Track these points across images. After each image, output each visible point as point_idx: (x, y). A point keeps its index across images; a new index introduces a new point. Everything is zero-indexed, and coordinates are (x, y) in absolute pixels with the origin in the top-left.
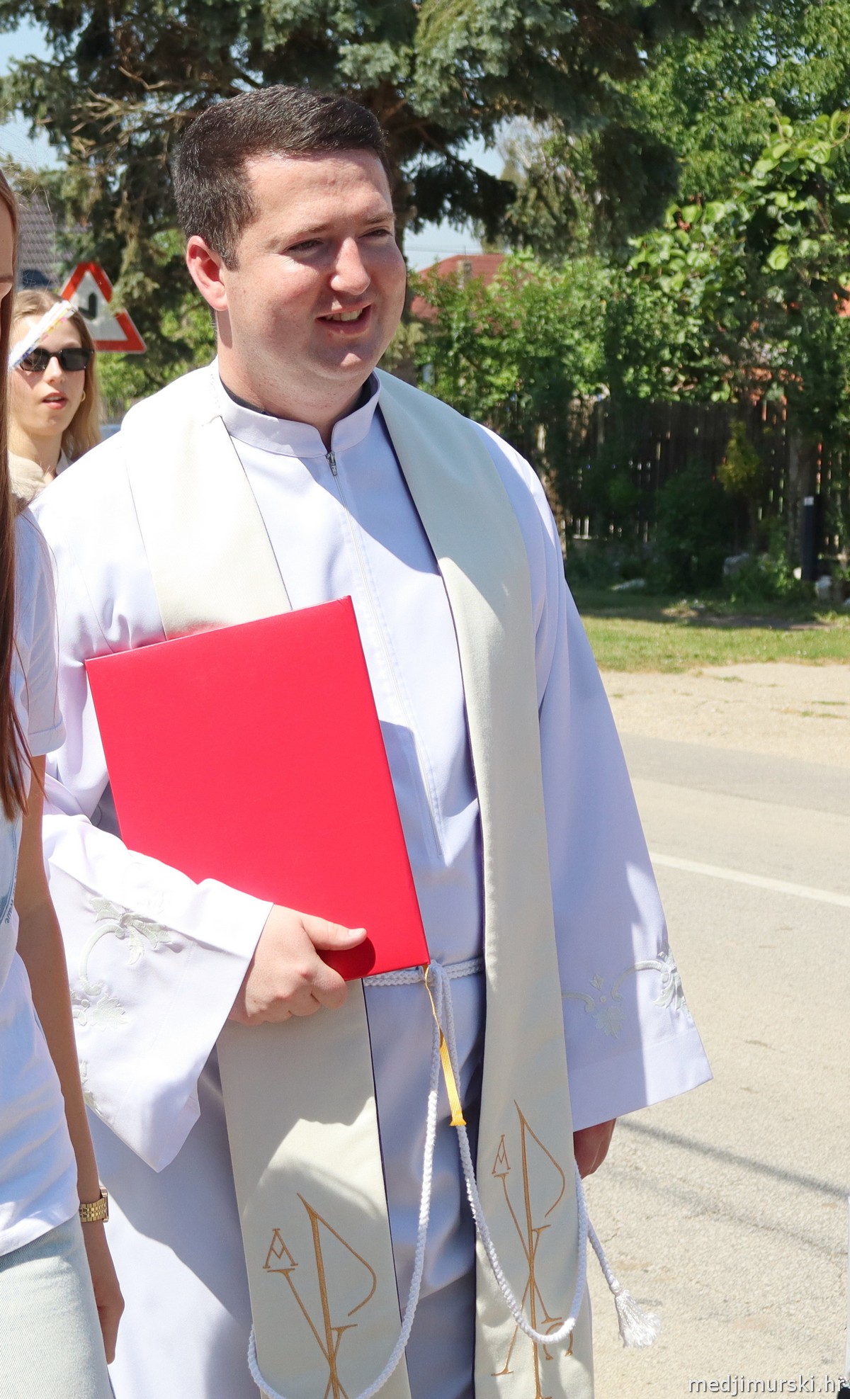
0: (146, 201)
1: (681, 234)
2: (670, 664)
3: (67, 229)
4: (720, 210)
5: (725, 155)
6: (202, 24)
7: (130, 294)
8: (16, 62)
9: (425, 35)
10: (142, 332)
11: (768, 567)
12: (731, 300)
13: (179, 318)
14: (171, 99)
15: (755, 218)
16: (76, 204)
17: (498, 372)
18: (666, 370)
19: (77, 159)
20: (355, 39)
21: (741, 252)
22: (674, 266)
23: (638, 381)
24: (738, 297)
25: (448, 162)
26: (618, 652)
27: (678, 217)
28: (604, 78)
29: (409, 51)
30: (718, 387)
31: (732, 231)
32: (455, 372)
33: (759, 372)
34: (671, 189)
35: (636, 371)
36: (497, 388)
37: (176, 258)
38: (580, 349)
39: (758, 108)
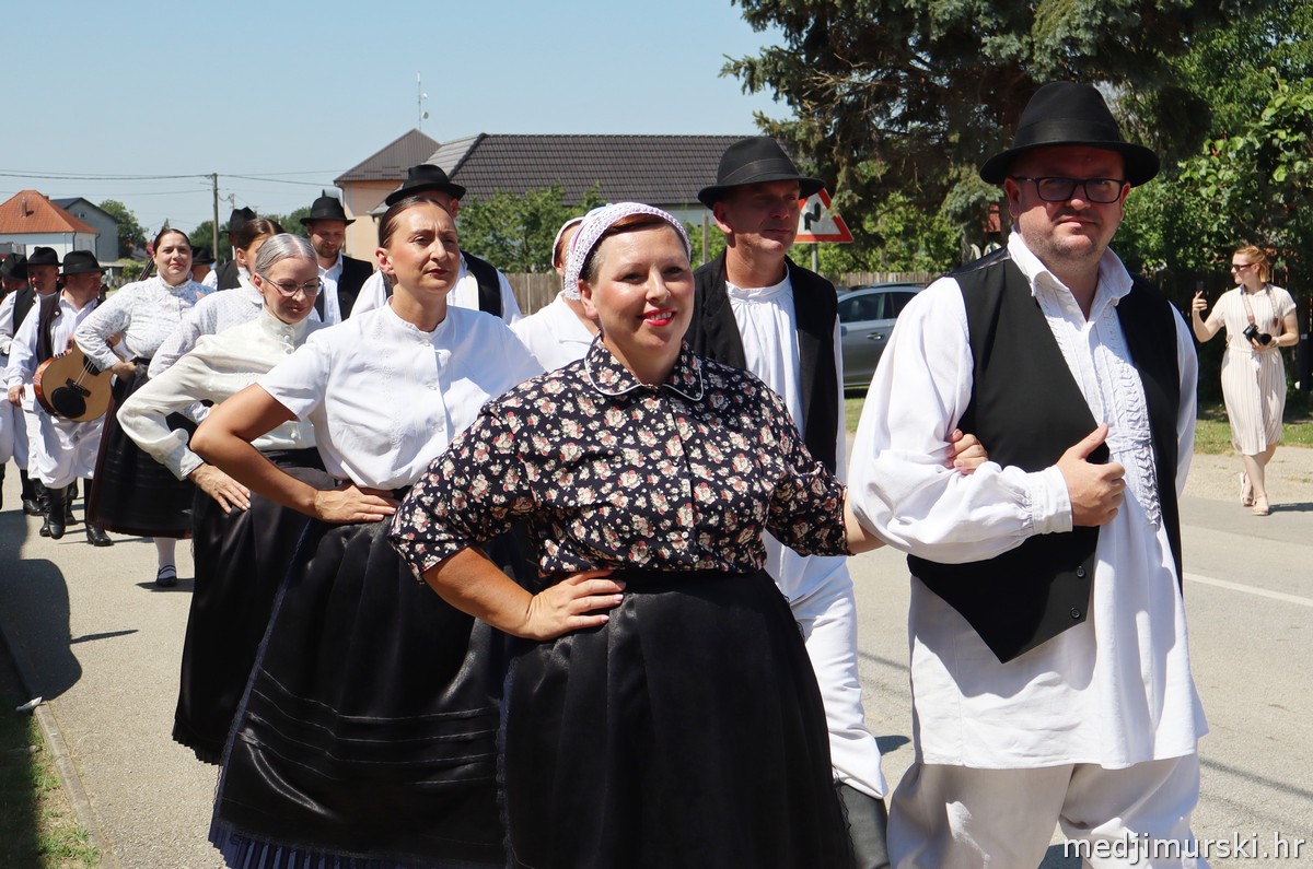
0: (852, 141)
4: (1240, 142)
5: (1241, 106)
6: (888, 25)
7: (844, 204)
8: (765, 50)
9: (1039, 30)
10: (851, 228)
12: (1249, 202)
13: (875, 219)
14: (869, 73)
15: (1263, 147)
16: (805, 144)
18: (1205, 249)
19: (806, 114)
20: (992, 33)
21: (1254, 170)
22: (1209, 180)
23: (1186, 257)
24: (1253, 200)
27: (1211, 146)
28: (1160, 54)
29: (1029, 40)
31: (1248, 156)
34: (1206, 127)
35: (1185, 252)
37: (874, 179)
38: (1147, 237)
39: (1264, 75)
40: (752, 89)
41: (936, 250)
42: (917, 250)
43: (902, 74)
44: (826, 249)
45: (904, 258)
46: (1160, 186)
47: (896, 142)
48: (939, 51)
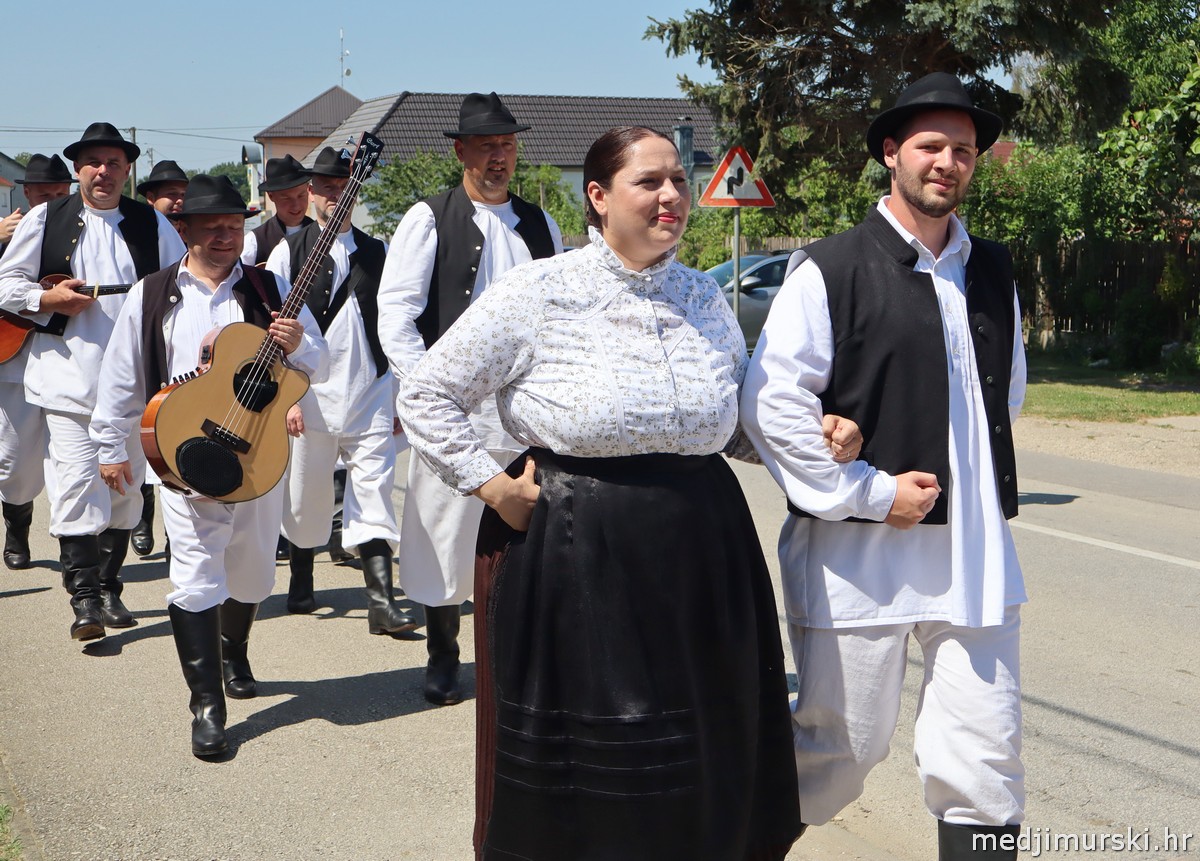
0: (776, 107)
1: (1133, 129)
2: (1125, 416)
3: (723, 125)
4: (1158, 114)
5: (1162, 78)
7: (765, 168)
10: (773, 193)
11: (1191, 352)
12: (1166, 173)
13: (797, 184)
14: (793, 39)
15: (1181, 119)
16: (729, 108)
17: (1011, 221)
19: (730, 78)
21: (1172, 142)
22: (1127, 151)
23: (1104, 227)
24: (1171, 172)
25: (977, 81)
26: (1091, 408)
27: (1131, 118)
28: (1082, 25)
29: (952, 8)
30: (1157, 232)
31: (1166, 128)
32: (982, 221)
33: (1184, 222)
34: (1126, 99)
35: (1103, 221)
36: (1010, 231)
37: (796, 144)
38: (1066, 206)
39: (1183, 47)
40: (677, 52)
41: (858, 216)
42: (838, 216)
43: (826, 40)
44: (748, 214)
45: (825, 223)
46: (1080, 157)
47: (819, 107)
48: (863, 17)
